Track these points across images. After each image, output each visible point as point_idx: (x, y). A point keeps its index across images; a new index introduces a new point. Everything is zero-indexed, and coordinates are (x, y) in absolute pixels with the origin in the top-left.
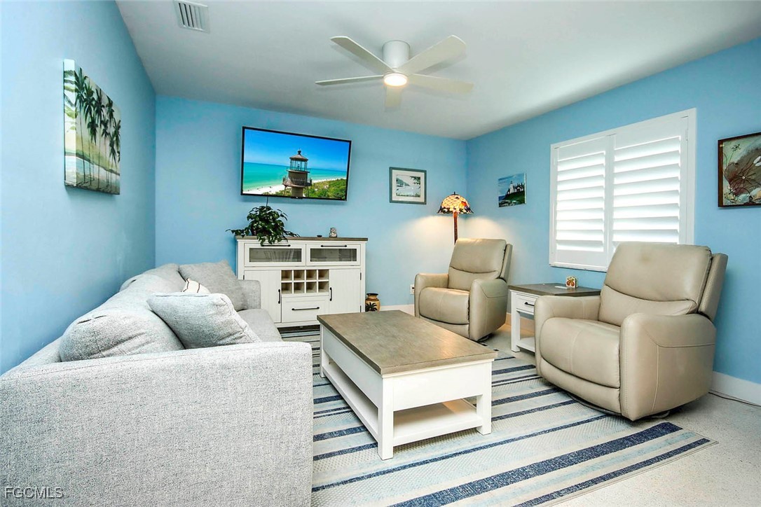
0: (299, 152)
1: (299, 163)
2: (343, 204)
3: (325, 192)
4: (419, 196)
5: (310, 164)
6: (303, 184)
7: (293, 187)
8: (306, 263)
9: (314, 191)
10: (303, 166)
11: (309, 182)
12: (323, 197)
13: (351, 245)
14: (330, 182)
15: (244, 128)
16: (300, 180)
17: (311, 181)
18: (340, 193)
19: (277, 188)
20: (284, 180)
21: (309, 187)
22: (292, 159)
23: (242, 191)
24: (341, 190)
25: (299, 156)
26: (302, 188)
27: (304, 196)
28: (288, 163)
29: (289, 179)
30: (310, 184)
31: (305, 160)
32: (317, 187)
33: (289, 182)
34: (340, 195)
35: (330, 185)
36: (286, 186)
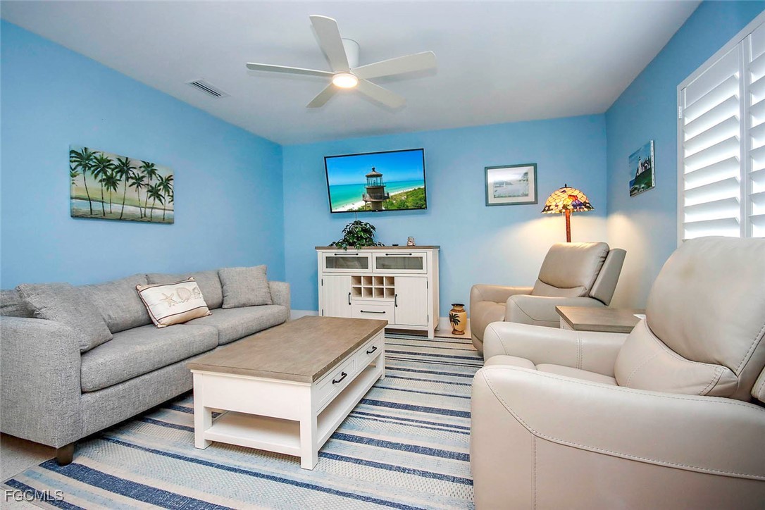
0: (373, 169)
1: (375, 179)
2: (424, 213)
3: (403, 203)
4: (527, 195)
5: (385, 179)
6: (381, 198)
7: (373, 202)
8: (373, 270)
9: (392, 204)
10: (379, 182)
11: (386, 195)
12: (402, 208)
13: (416, 253)
14: (407, 192)
15: (325, 158)
16: (377, 195)
17: (388, 194)
18: (420, 202)
19: (359, 204)
20: (364, 196)
21: (388, 200)
22: (368, 176)
23: (331, 209)
24: (420, 199)
25: (374, 173)
26: (381, 202)
27: (383, 209)
28: (364, 180)
29: (368, 195)
30: (388, 197)
31: (380, 176)
32: (395, 200)
33: (368, 197)
34: (420, 203)
35: (407, 196)
36: (366, 201)
